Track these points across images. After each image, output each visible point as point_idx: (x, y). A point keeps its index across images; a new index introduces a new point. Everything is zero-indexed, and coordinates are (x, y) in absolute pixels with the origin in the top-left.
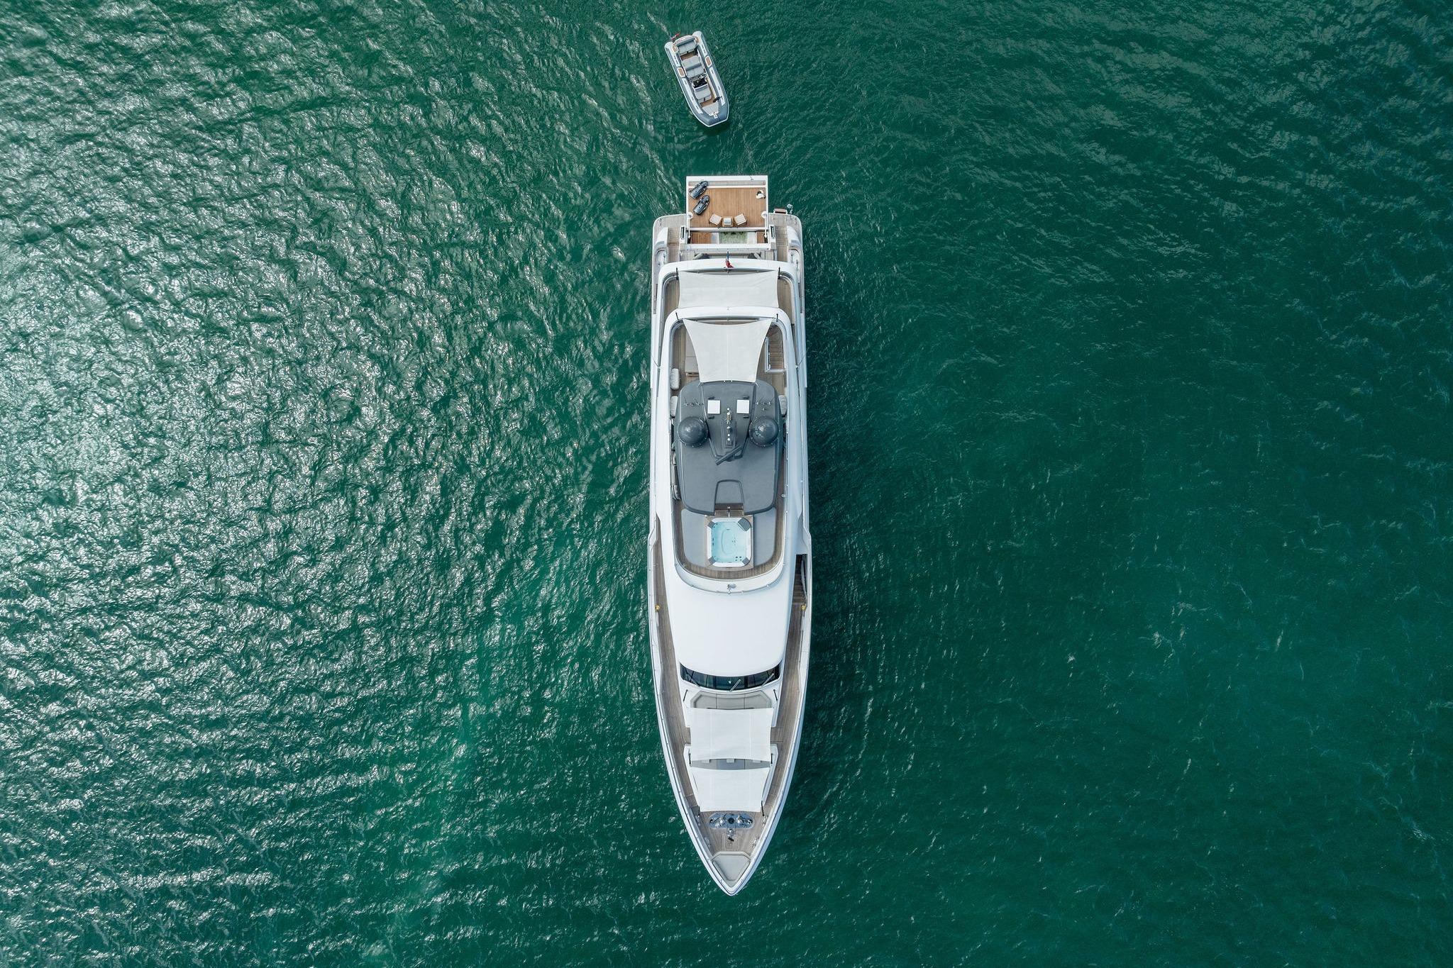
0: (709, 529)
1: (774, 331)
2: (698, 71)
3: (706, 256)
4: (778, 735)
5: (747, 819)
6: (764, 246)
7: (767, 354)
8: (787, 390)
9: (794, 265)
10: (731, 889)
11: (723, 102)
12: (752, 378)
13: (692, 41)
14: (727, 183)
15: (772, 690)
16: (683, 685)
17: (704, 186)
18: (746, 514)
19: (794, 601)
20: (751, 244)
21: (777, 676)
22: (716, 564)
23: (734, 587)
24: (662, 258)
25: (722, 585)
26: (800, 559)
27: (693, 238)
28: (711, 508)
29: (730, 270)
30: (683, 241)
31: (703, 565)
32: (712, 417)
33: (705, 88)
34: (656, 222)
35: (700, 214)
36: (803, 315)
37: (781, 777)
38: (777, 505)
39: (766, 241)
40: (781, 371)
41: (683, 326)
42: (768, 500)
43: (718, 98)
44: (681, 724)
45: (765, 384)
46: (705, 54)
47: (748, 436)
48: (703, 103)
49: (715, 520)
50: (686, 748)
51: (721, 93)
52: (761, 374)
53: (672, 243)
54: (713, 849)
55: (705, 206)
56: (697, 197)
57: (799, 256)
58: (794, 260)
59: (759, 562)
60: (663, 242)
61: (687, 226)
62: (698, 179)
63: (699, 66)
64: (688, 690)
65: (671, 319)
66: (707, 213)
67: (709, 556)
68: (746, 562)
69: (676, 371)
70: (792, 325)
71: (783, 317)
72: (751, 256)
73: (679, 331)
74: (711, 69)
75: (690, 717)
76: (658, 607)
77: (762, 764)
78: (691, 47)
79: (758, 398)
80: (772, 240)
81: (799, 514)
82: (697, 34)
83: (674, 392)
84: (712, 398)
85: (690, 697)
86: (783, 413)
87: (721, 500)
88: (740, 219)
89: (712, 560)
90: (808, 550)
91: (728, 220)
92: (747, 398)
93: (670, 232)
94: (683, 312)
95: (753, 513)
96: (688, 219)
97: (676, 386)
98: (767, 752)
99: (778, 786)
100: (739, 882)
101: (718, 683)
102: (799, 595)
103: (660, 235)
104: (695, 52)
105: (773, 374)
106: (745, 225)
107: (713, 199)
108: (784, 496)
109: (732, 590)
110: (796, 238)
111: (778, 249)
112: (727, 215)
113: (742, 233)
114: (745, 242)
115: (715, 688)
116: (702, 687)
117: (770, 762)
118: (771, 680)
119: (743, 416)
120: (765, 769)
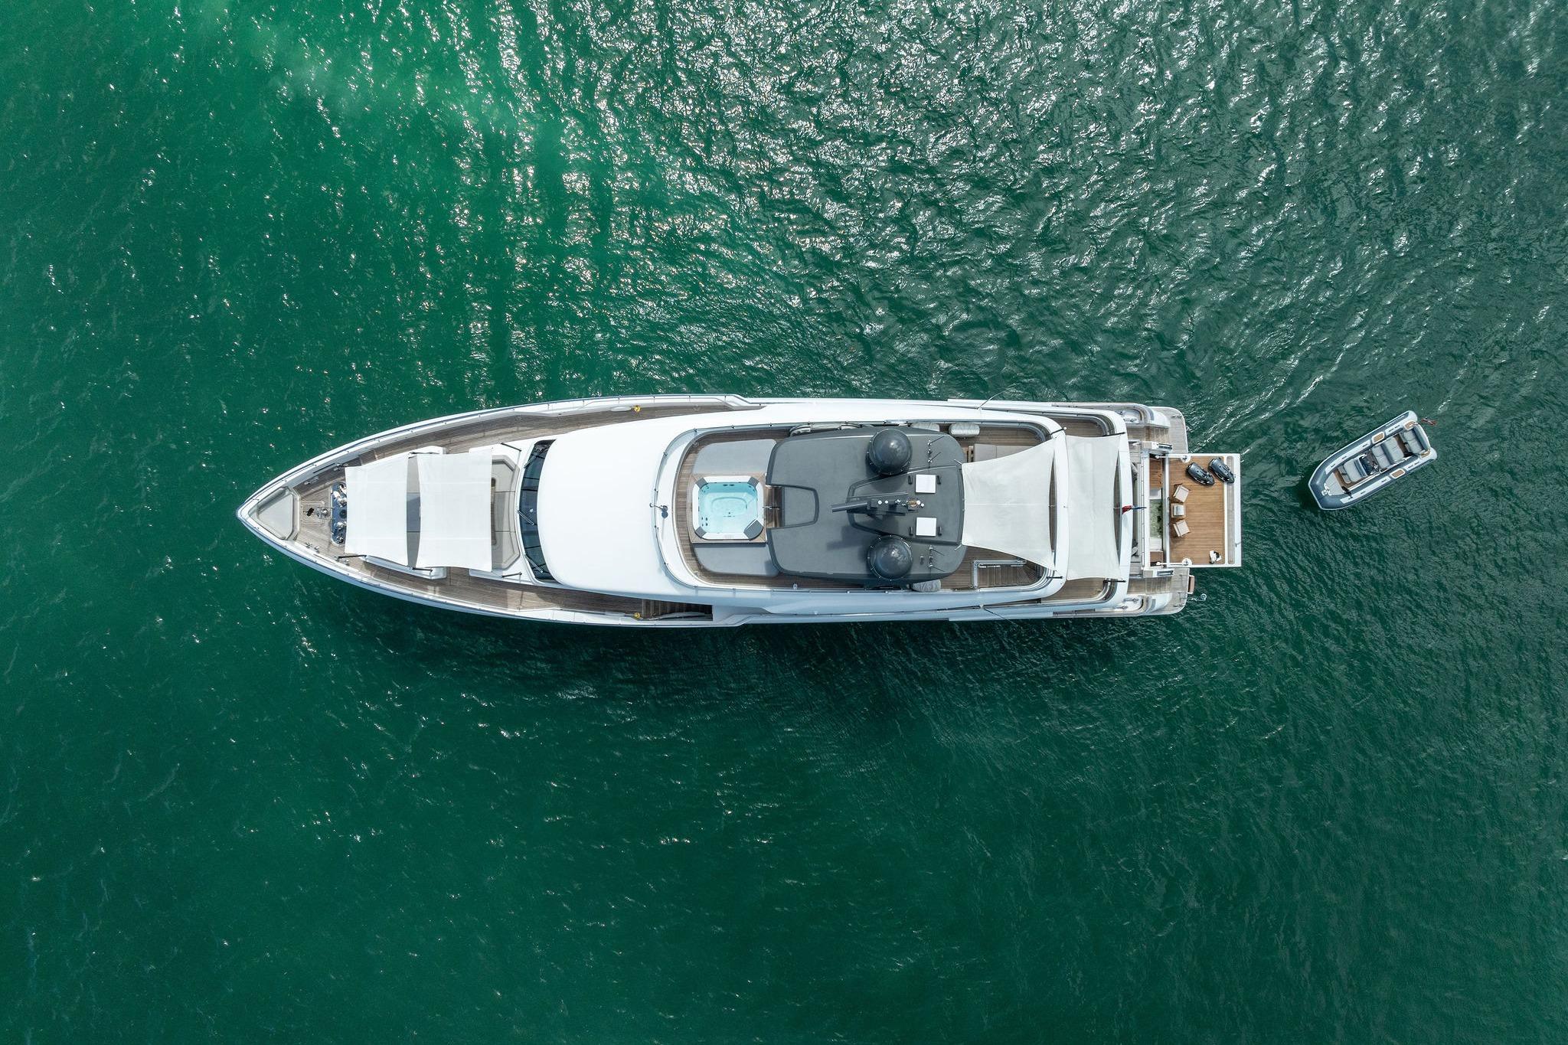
0: (747, 479)
1: (1033, 571)
2: (1383, 462)
3: (1134, 477)
4: (455, 578)
5: (340, 534)
6: (1147, 560)
7: (998, 563)
8: (949, 591)
9: (1125, 603)
10: (244, 513)
11: (1345, 500)
12: (967, 540)
13: (1423, 447)
14: (1231, 511)
15: (521, 570)
16: (527, 445)
17: (1228, 479)
18: (769, 532)
19: (648, 602)
20: (1150, 544)
21: (538, 577)
22: (696, 488)
23: (665, 515)
24: (1130, 416)
25: (667, 498)
26: (705, 611)
27: (1157, 462)
28: (776, 480)
29: (1118, 511)
30: (1154, 446)
31: (696, 471)
32: (912, 482)
33: (1361, 473)
34: (1176, 412)
35: (1189, 474)
36: (1050, 615)
37: (400, 582)
38: (780, 578)
39: (1153, 564)
40: (976, 584)
41: (1039, 441)
42: (788, 565)
43: (1349, 493)
44: (473, 442)
45: (959, 561)
46: (1407, 467)
47: (883, 534)
48: (1340, 473)
49: (759, 487)
50: (440, 449)
51: (1356, 496)
52: (973, 552)
53: (1150, 431)
54: (302, 488)
55: (1200, 479)
56: (1212, 469)
57: (1133, 609)
58: (1127, 604)
59: (699, 551)
60: (1152, 419)
61: (1172, 455)
62: (1236, 470)
63: (1391, 461)
64: (520, 451)
65: (1052, 426)
66: (1189, 482)
67: (708, 479)
68: (700, 533)
69: (976, 432)
70: (1039, 600)
71: (1055, 586)
72: (1135, 543)
73: (1033, 435)
74: (1387, 479)
75: (482, 454)
76: (638, 410)
77: (414, 554)
78: (1414, 446)
79: (938, 548)
80: (1155, 572)
81: (768, 609)
82: (1432, 454)
83: (945, 427)
84: (939, 482)
85: (511, 455)
86: (916, 586)
87: (789, 495)
88: (1182, 528)
89: (702, 484)
90: (718, 621)
91: (1181, 510)
92: (939, 534)
93: (1163, 430)
94: (1060, 444)
95: (770, 543)
96: (1181, 456)
97: (956, 431)
98: (432, 558)
99: (388, 579)
100: (257, 526)
101: (530, 488)
102: (656, 609)
103: (1159, 416)
104: (1408, 453)
105: (970, 573)
106: (1174, 536)
107: (1209, 490)
108: (795, 587)
109: (659, 513)
110: (1158, 605)
111: (1143, 580)
112: (1187, 511)
113: (1161, 532)
114: (1152, 535)
115: (523, 489)
116: (524, 470)
117: (414, 569)
118: (533, 568)
119: (913, 528)
120: (405, 560)
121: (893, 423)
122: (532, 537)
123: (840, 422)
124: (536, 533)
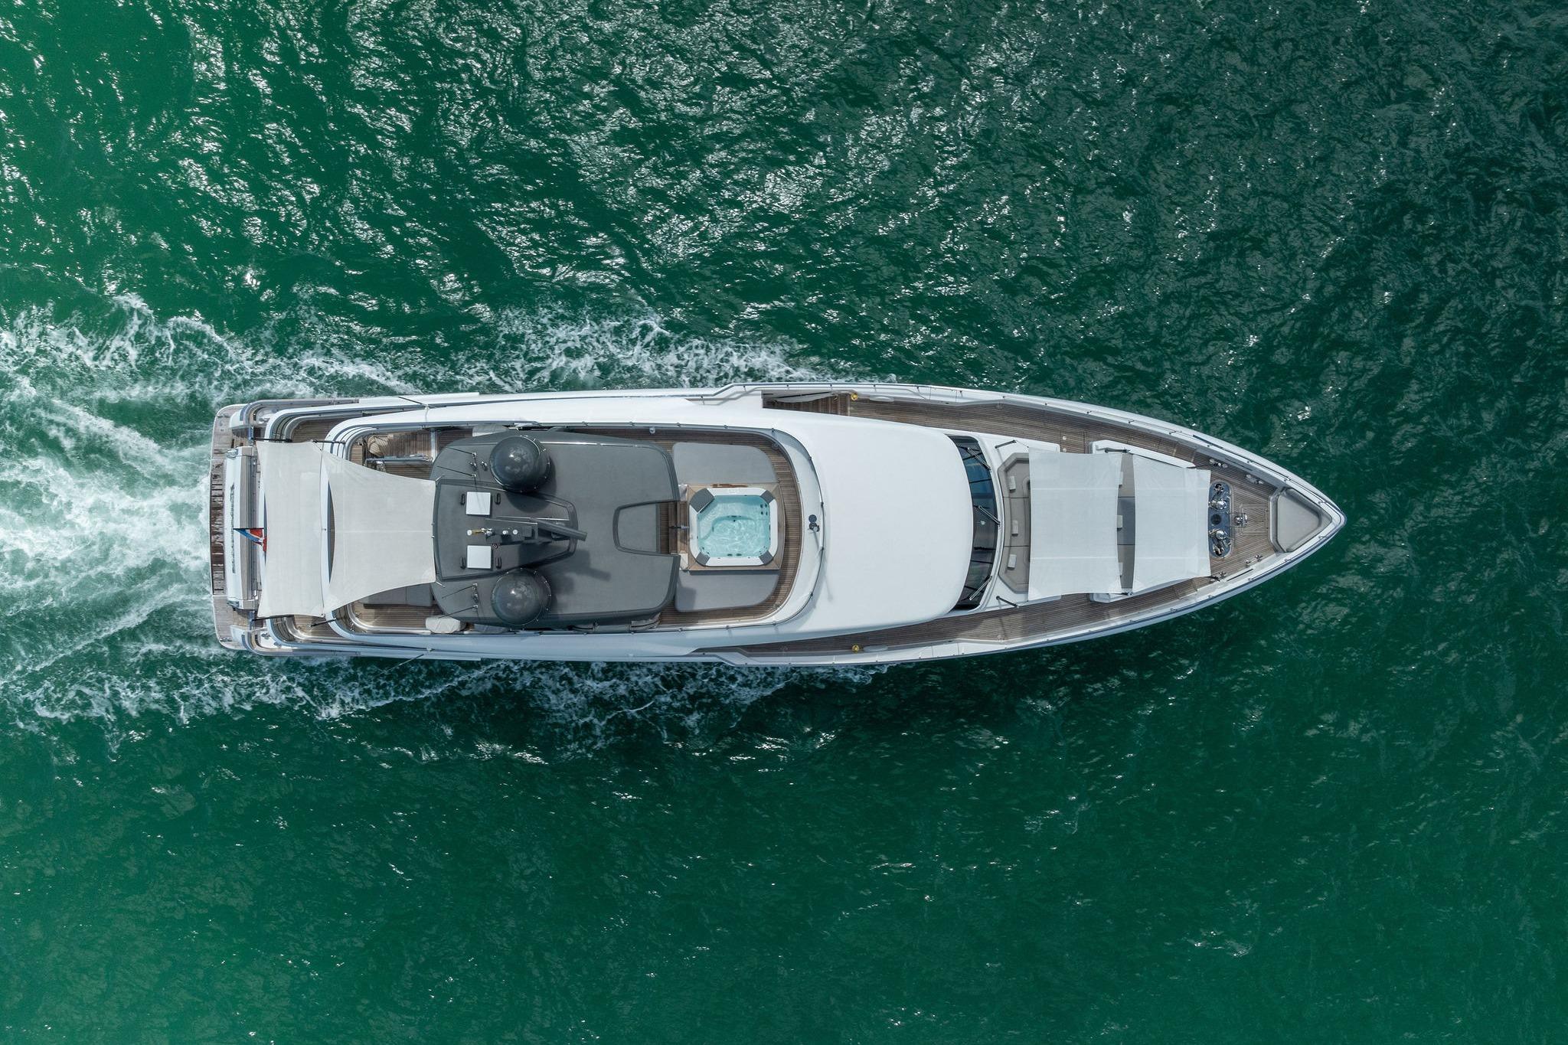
0: (710, 562)
4: (1078, 437)
12: (429, 487)
15: (996, 447)
16: (988, 603)
18: (681, 498)
21: (972, 441)
23: (813, 518)
25: (810, 539)
28: (666, 561)
31: (772, 574)
32: (498, 559)
45: (438, 463)
49: (693, 552)
50: (1095, 597)
52: (421, 471)
54: (1266, 551)
59: (772, 473)
64: (997, 594)
67: (756, 564)
68: (767, 498)
75: (1045, 589)
77: (1128, 468)
79: (464, 477)
84: (463, 558)
85: (1009, 590)
87: (649, 541)
90: (756, 390)
92: (465, 495)
95: (677, 485)
98: (1105, 458)
100: (1321, 505)
101: (982, 553)
102: (834, 404)
108: (650, 431)
109: (819, 522)
115: (992, 550)
116: (992, 574)
117: (1125, 451)
118: (981, 454)
119: (495, 501)
120: (1137, 462)
121: (532, 632)
122: (981, 491)
123: (594, 633)
124: (976, 495)
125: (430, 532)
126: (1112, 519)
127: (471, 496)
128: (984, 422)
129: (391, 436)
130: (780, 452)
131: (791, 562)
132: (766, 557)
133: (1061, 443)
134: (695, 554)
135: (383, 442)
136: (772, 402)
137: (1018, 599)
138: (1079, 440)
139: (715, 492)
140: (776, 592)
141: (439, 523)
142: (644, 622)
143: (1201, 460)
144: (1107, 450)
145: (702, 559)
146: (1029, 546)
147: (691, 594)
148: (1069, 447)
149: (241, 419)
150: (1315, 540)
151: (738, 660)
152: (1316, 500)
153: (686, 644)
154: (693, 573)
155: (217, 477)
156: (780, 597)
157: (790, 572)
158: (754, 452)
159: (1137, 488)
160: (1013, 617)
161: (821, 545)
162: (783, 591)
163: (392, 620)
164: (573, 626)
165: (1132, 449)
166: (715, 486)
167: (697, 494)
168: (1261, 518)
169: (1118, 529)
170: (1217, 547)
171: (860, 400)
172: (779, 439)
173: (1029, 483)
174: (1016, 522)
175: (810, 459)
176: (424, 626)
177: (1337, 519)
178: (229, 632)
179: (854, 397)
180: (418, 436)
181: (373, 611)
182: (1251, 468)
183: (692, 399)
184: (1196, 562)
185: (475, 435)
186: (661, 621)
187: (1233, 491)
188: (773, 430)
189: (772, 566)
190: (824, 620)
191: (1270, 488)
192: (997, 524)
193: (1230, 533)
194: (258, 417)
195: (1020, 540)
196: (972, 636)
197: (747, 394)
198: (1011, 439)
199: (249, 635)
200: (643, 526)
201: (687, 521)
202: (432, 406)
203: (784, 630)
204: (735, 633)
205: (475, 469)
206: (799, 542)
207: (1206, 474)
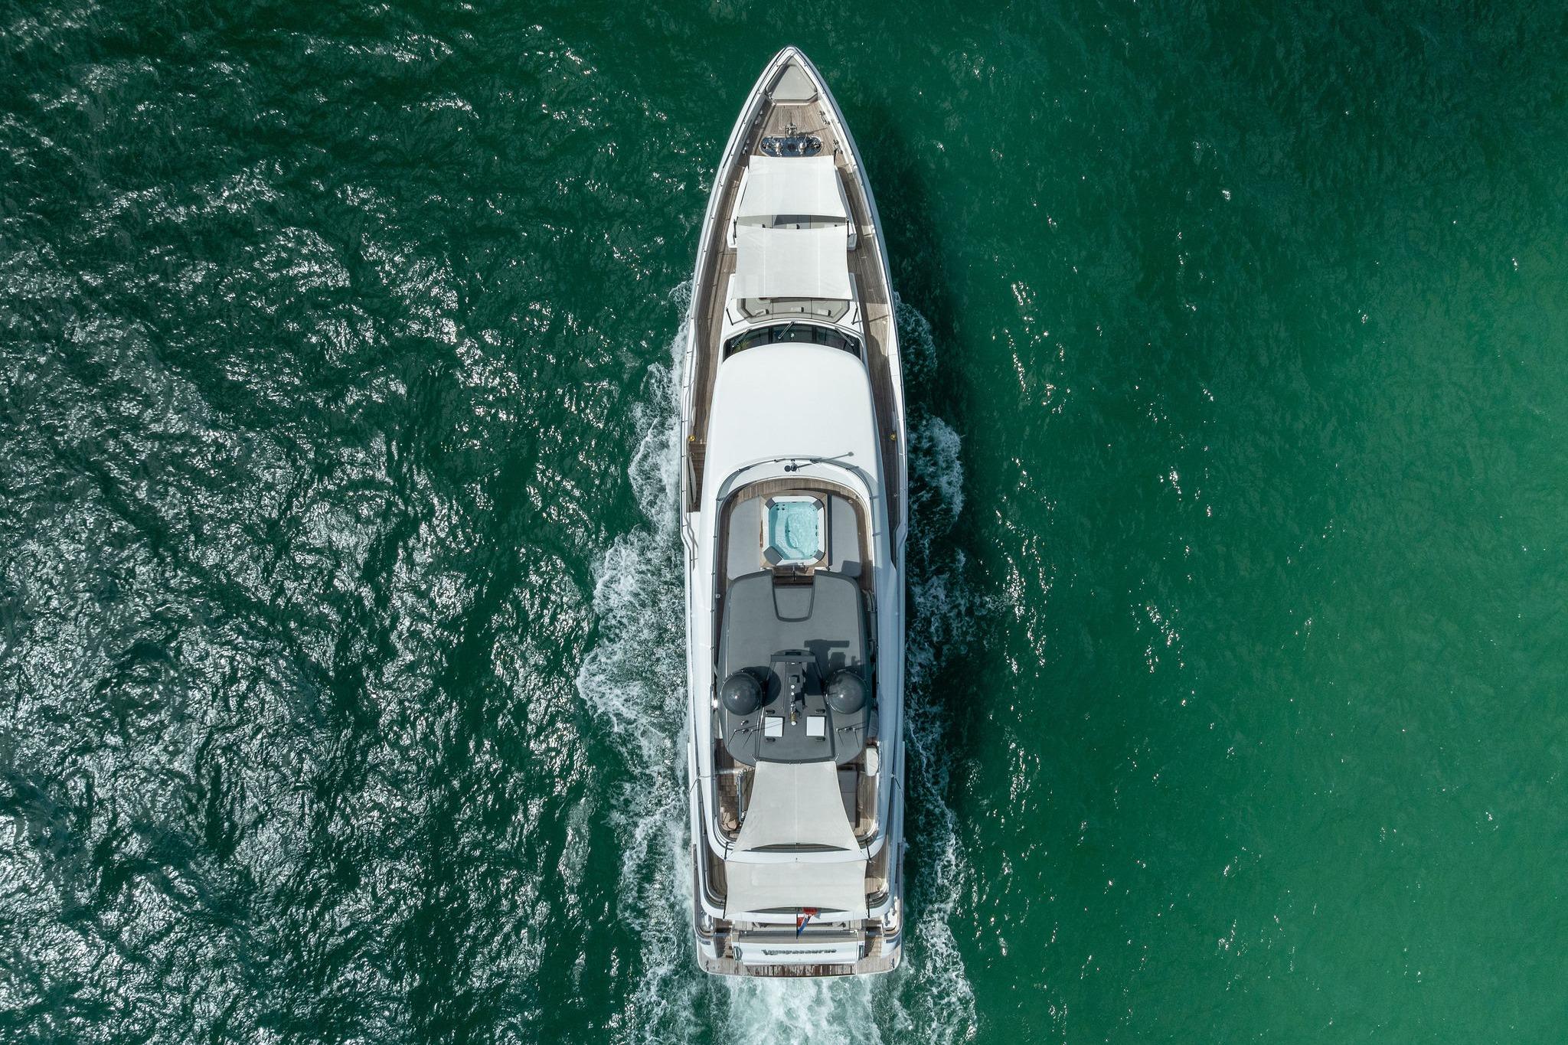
1: (731, 830)
4: (720, 260)
7: (740, 795)
8: (713, 746)
10: (791, 53)
12: (761, 766)
15: (732, 325)
16: (856, 332)
18: (774, 570)
19: (703, 448)
21: (728, 344)
22: (812, 501)
23: (787, 469)
25: (804, 470)
28: (819, 581)
32: (819, 712)
37: (722, 209)
40: (721, 772)
52: (749, 771)
64: (849, 324)
68: (770, 502)
69: (869, 774)
71: (718, 851)
77: (749, 221)
83: (873, 742)
84: (819, 738)
85: (848, 316)
87: (804, 593)
90: (687, 519)
92: (767, 739)
95: (760, 572)
97: (870, 753)
98: (741, 239)
101: (817, 336)
108: (717, 596)
109: (790, 463)
115: (815, 328)
116: (834, 328)
117: (735, 223)
118: (737, 336)
119: (772, 713)
120: (743, 214)
121: (877, 690)
122: (767, 337)
123: (877, 641)
124: (771, 341)
125: (796, 766)
126: (790, 231)
127: (768, 733)
128: (712, 334)
129: (722, 809)
130: (735, 494)
131: (822, 487)
132: (819, 504)
133: (729, 273)
134: (815, 561)
135: (727, 817)
136: (695, 505)
137: (853, 306)
138: (727, 258)
139: (766, 545)
140: (847, 498)
141: (789, 758)
142: (869, 601)
143: (742, 161)
144: (735, 236)
145: (819, 556)
146: (812, 299)
147: (846, 564)
148: (732, 268)
149: (708, 943)
150: (807, 69)
151: (902, 531)
152: (775, 68)
153: (886, 570)
154: (830, 563)
155: (757, 971)
156: (850, 495)
157: (830, 488)
158: (735, 515)
159: (764, 213)
160: (869, 312)
161: (809, 462)
162: (846, 494)
163: (869, 803)
164: (872, 658)
165: (734, 217)
166: (762, 545)
167: (768, 559)
168: (789, 113)
169: (798, 228)
170: (812, 148)
171: (695, 434)
172: (724, 495)
173: (761, 299)
174: (792, 310)
175: (741, 471)
176: (874, 778)
177: (789, 52)
178: (885, 959)
179: (692, 439)
180: (721, 785)
181: (862, 820)
182: (750, 120)
183: (692, 567)
184: (823, 167)
185: (721, 737)
186: (870, 589)
187: (768, 134)
188: (718, 500)
189: (825, 500)
190: (868, 459)
191: (766, 105)
192: (794, 324)
193: (802, 136)
194: (707, 929)
195: (807, 305)
196: (885, 344)
197: (689, 525)
198: (725, 313)
199: (886, 935)
200: (792, 600)
201: (788, 568)
202: (698, 773)
203: (875, 493)
204: (878, 530)
205: (747, 730)
206: (807, 480)
207: (753, 158)
